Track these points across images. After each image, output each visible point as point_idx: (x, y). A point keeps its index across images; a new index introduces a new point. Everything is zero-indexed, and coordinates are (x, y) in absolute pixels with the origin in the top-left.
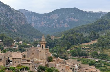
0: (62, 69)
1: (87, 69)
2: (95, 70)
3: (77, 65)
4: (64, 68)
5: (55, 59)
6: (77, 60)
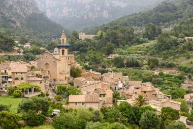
0: (96, 90)
1: (137, 88)
2: (151, 90)
3: (122, 82)
4: (99, 86)
5: (85, 72)
6: (121, 73)
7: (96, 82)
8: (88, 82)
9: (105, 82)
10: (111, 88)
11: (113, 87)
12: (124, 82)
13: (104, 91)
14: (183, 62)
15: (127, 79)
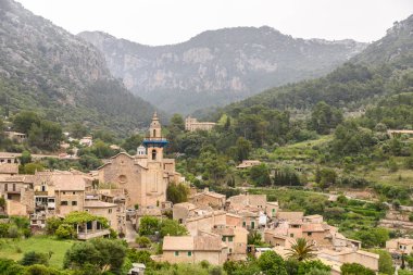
0: (215, 227)
1: (295, 226)
2: (322, 230)
3: (265, 214)
4: (222, 221)
5: (195, 194)
6: (265, 196)
7: (216, 212)
8: (200, 212)
9: (234, 213)
10: (244, 224)
11: (249, 223)
12: (271, 215)
13: (232, 230)
14: (385, 178)
15: (277, 208)
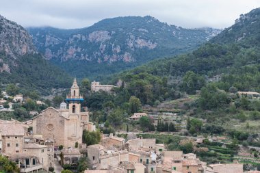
0: (121, 163)
2: (196, 164)
3: (155, 153)
4: (126, 158)
6: (155, 140)
7: (121, 152)
10: (141, 160)
11: (145, 160)
12: (159, 153)
13: (133, 165)
15: (163, 149)
